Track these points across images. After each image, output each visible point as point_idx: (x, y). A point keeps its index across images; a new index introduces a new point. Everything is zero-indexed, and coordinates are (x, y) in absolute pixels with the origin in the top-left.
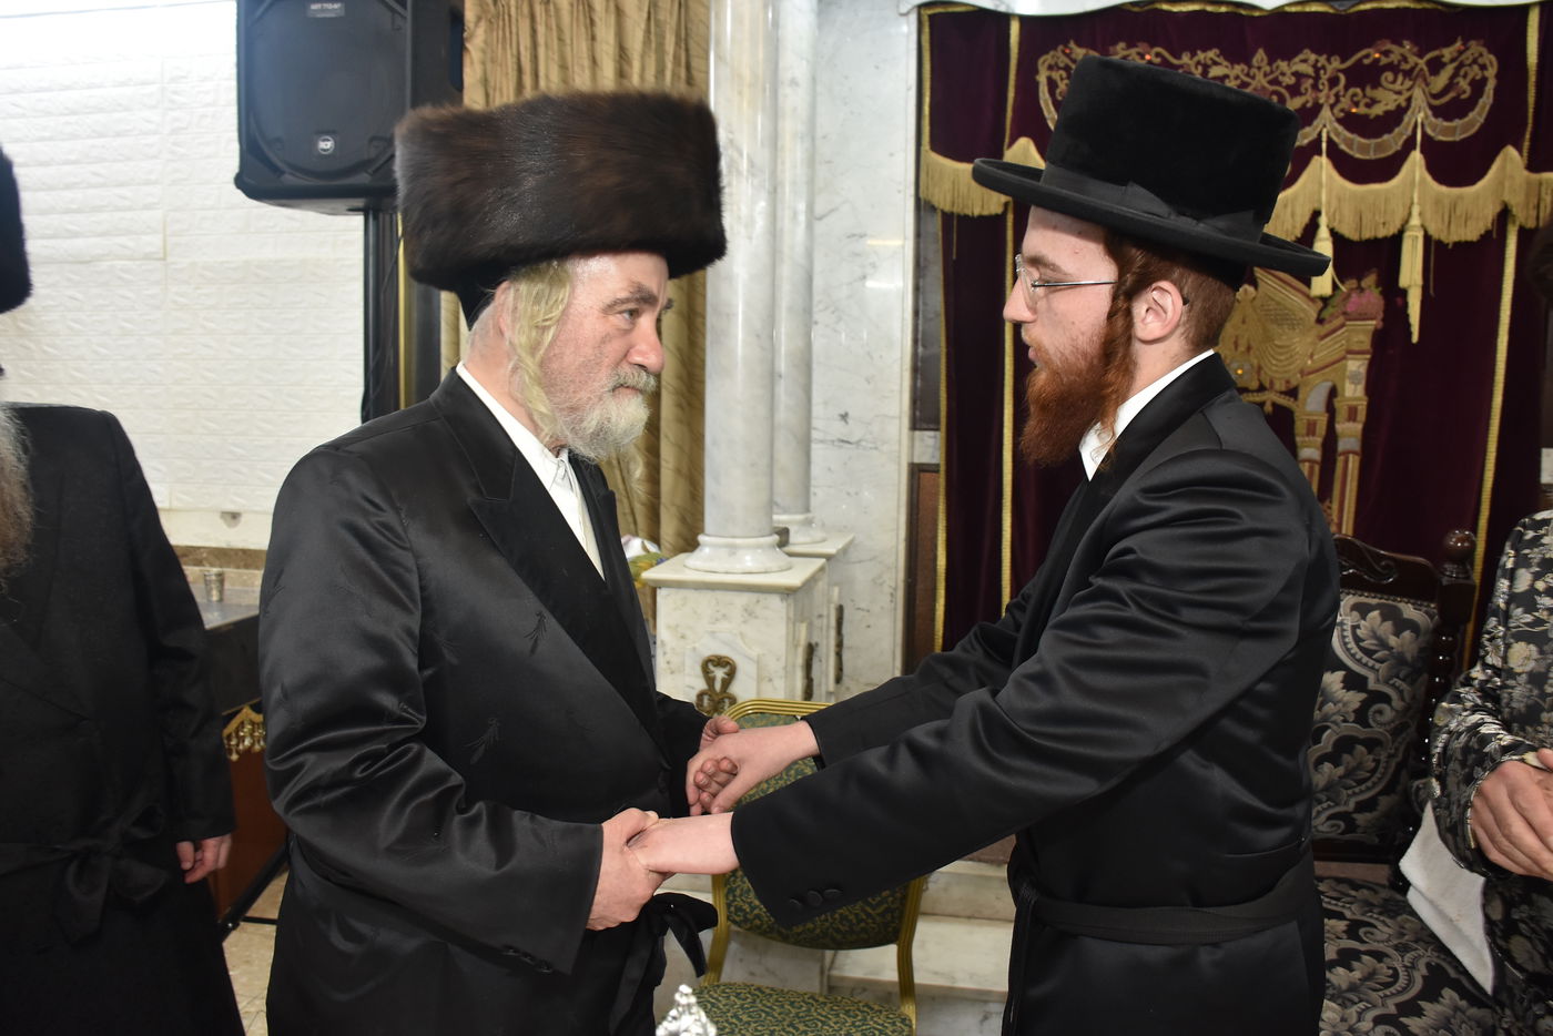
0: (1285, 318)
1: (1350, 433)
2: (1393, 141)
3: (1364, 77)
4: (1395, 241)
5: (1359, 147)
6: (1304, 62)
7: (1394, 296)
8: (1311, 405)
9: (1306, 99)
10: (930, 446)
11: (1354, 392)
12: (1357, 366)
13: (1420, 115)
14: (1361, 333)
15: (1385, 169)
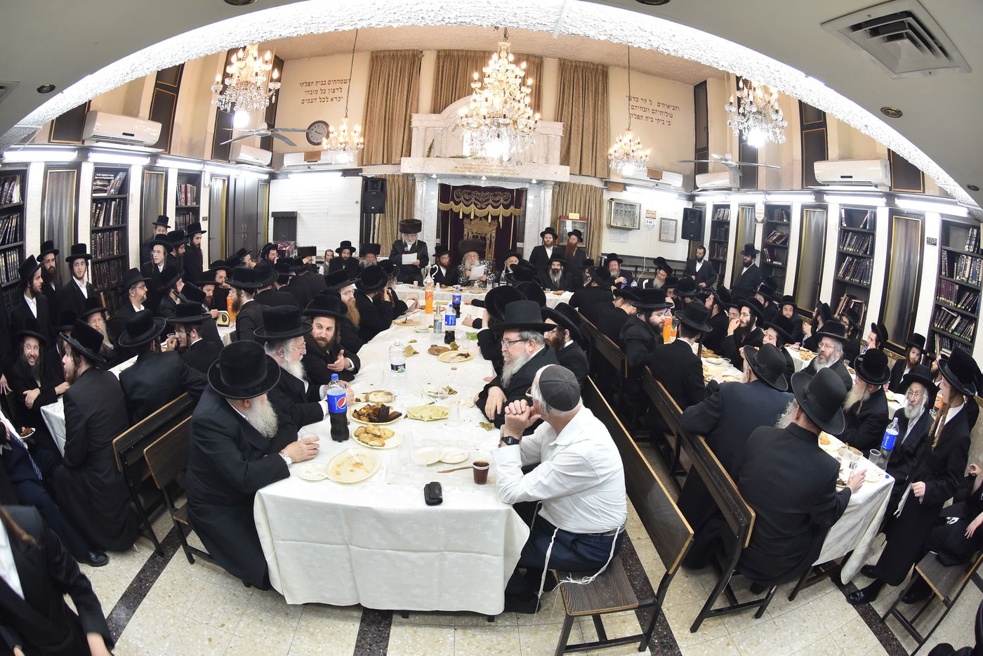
0: (485, 225)
1: (493, 240)
2: (498, 204)
3: (495, 195)
4: (499, 216)
5: (495, 204)
6: (488, 193)
7: (499, 223)
8: (488, 236)
9: (488, 198)
10: (439, 241)
11: (494, 235)
12: (494, 231)
13: (502, 201)
14: (495, 227)
15: (497, 207)
